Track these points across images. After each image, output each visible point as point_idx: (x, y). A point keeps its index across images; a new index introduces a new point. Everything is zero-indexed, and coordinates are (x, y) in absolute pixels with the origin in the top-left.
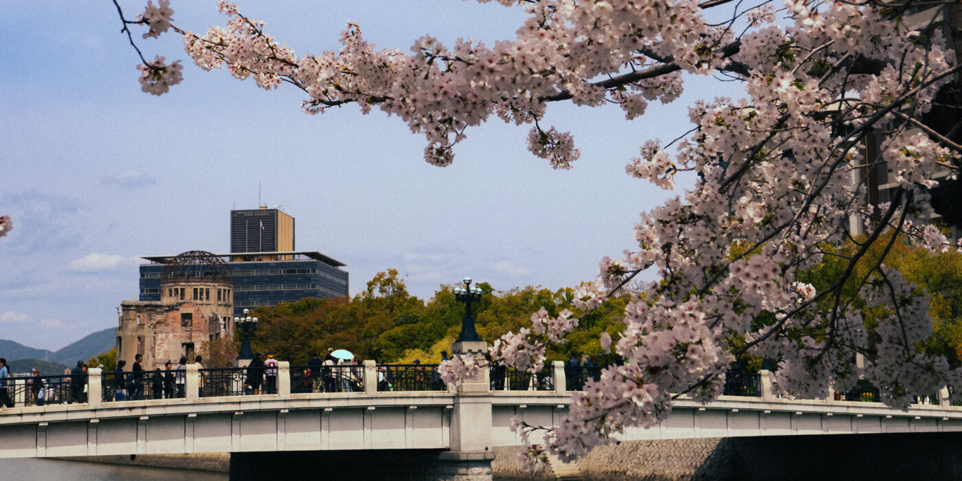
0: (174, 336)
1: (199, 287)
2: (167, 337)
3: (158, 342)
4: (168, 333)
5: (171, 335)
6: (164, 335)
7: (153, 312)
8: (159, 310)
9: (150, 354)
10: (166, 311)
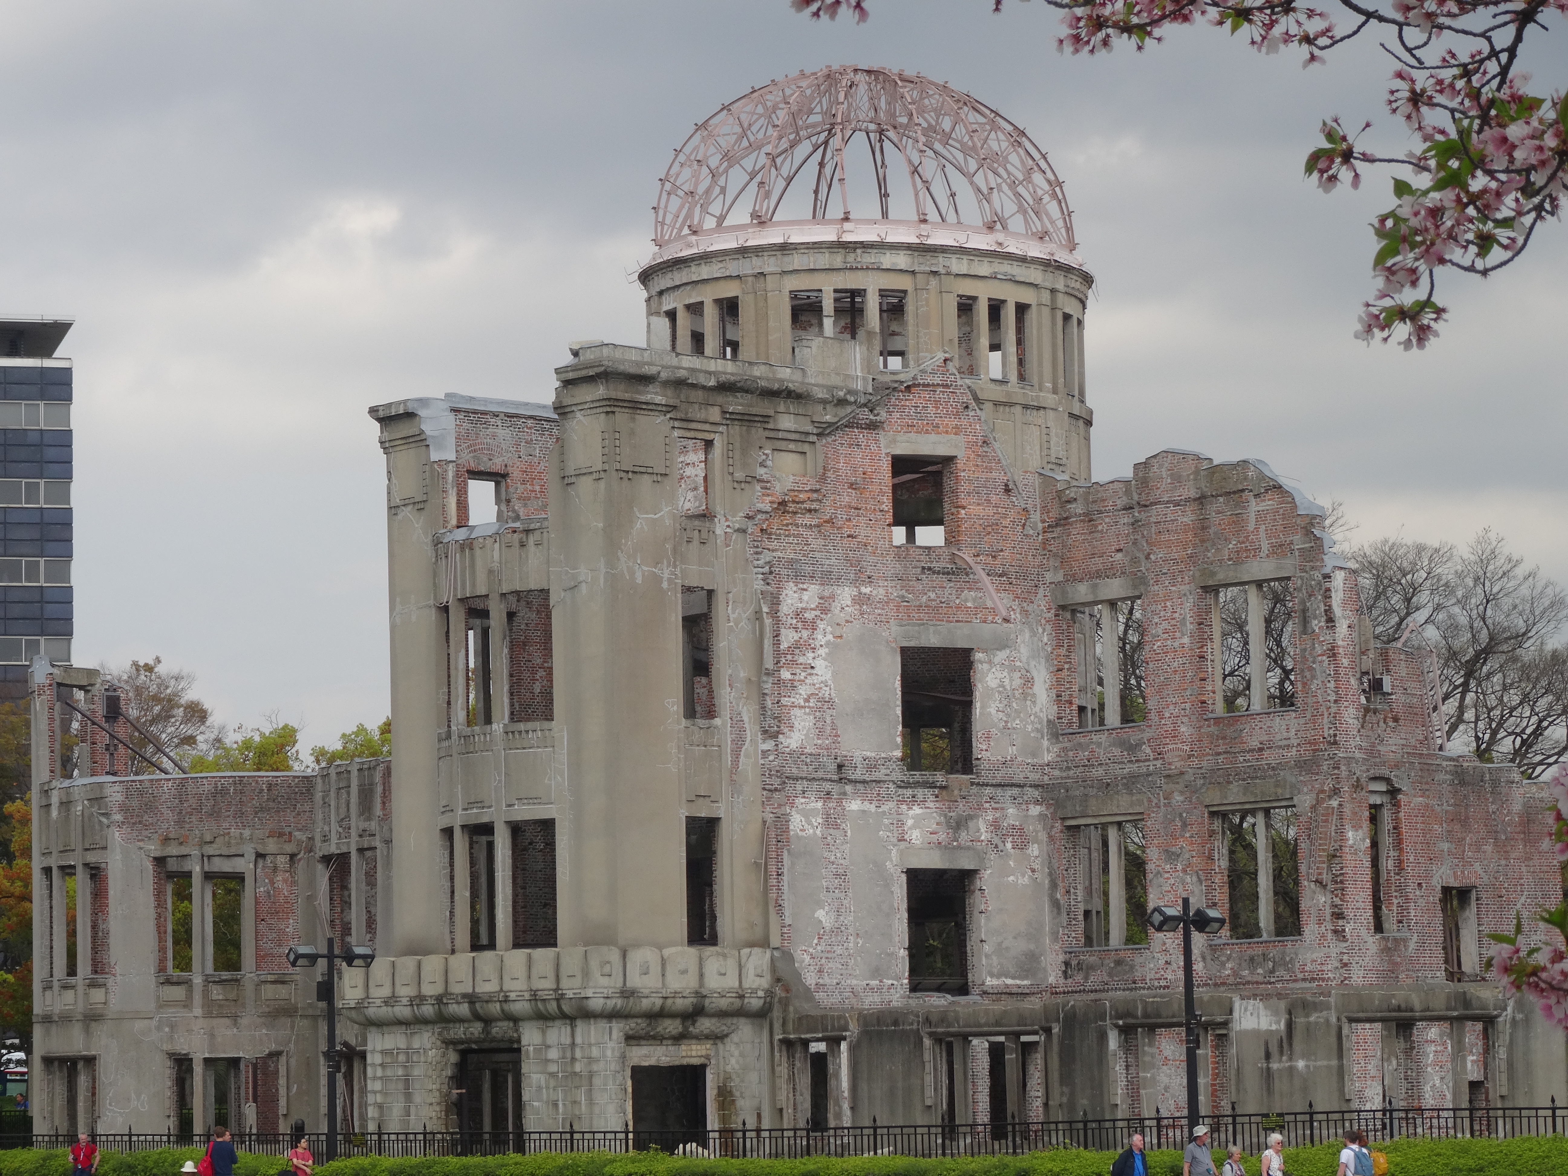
0: (860, 600)
1: (984, 292)
2: (824, 609)
3: (788, 638)
4: (827, 578)
5: (845, 595)
6: (811, 594)
7: (758, 433)
8: (787, 423)
9: (748, 714)
10: (825, 430)
